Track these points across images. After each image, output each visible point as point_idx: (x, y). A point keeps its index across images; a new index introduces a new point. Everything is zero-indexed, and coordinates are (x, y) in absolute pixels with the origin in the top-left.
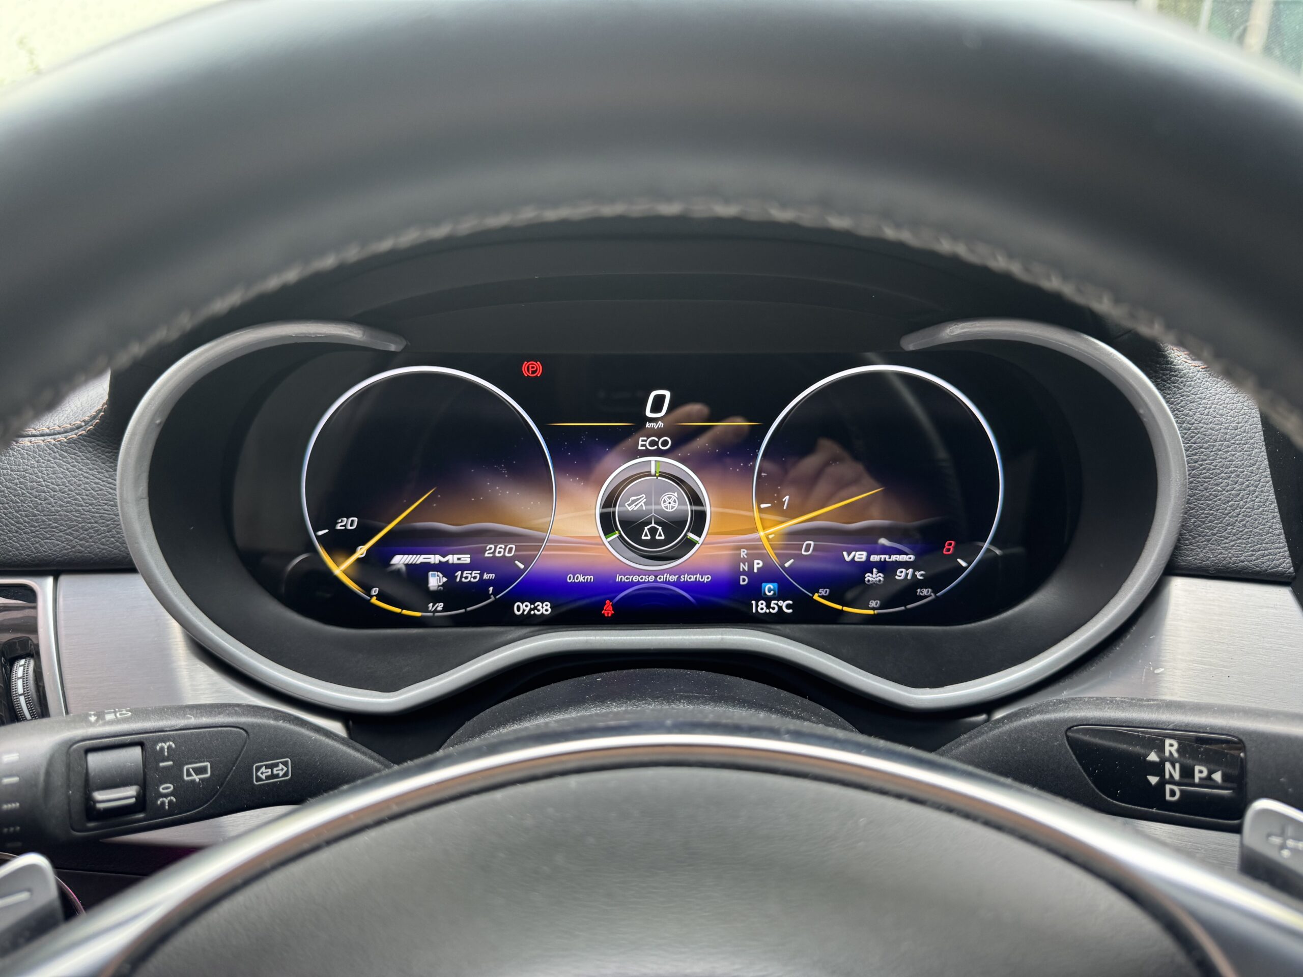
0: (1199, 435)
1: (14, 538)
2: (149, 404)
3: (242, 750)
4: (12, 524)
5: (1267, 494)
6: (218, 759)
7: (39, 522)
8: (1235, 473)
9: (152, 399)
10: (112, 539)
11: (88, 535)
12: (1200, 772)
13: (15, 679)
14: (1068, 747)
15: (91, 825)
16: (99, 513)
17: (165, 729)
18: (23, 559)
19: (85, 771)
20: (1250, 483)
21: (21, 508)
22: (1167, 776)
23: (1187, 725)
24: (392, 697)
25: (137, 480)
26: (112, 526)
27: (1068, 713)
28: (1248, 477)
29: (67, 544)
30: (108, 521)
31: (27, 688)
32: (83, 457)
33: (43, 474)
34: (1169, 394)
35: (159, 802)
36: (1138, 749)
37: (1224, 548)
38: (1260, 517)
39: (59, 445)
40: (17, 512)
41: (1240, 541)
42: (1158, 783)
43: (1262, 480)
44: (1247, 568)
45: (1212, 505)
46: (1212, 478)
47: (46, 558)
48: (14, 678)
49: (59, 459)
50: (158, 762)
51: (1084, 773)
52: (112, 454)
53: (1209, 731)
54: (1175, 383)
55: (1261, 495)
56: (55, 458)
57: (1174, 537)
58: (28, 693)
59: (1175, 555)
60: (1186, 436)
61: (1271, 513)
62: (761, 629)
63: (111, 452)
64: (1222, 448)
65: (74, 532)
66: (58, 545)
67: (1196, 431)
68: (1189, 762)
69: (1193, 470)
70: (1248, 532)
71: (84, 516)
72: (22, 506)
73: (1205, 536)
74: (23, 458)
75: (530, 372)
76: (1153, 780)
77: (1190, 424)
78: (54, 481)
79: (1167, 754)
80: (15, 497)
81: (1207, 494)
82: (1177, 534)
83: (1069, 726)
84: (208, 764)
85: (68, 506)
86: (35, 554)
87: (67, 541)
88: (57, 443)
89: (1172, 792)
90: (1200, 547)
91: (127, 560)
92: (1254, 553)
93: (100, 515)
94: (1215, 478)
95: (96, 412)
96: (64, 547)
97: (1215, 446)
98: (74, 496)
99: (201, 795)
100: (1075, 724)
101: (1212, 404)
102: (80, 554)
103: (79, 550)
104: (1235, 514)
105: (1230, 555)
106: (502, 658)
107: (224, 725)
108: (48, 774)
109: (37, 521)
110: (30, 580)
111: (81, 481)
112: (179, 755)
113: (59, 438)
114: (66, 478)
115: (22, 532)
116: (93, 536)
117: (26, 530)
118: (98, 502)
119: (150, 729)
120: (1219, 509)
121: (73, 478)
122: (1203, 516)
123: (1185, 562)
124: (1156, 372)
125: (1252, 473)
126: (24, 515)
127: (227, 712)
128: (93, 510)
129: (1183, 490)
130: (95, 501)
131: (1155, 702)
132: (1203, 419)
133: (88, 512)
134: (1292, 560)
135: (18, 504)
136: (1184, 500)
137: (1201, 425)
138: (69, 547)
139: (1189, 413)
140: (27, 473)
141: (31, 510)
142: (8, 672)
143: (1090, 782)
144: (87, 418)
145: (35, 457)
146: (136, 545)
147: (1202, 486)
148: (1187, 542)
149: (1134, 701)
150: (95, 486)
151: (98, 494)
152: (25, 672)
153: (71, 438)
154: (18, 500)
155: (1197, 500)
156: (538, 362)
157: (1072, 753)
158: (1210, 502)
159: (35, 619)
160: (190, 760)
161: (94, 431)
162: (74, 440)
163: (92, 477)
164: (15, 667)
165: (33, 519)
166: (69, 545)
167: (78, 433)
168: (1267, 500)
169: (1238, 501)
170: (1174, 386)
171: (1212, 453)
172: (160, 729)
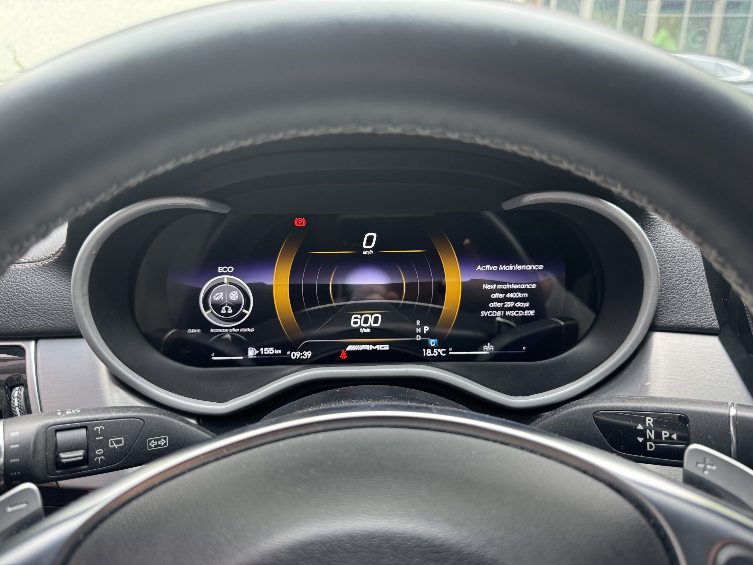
0: (666, 254)
1: (13, 320)
2: (89, 243)
3: (141, 430)
4: (12, 312)
5: (704, 285)
6: (128, 436)
7: (27, 310)
8: (686, 274)
9: (91, 240)
10: (68, 319)
11: (54, 317)
12: (665, 434)
13: (14, 398)
14: (595, 423)
15: (58, 472)
16: (61, 305)
17: (99, 419)
18: (18, 331)
19: (55, 442)
20: (694, 280)
21: (17, 303)
22: (648, 437)
23: (658, 409)
24: (224, 405)
25: (82, 285)
26: (68, 312)
27: (594, 404)
28: (693, 276)
29: (43, 322)
30: (66, 309)
31: (20, 403)
32: (52, 274)
33: (30, 284)
34: (649, 232)
35: (95, 459)
36: (632, 424)
37: (681, 315)
38: (700, 298)
39: (38, 268)
40: (15, 305)
41: (690, 311)
42: (643, 441)
43: (701, 277)
44: (694, 326)
45: (674, 292)
46: (674, 277)
47: (31, 330)
48: (12, 397)
49: (38, 276)
50: (95, 437)
51: (603, 437)
52: (67, 272)
53: (669, 412)
54: (653, 225)
55: (701, 286)
56: (35, 275)
57: (653, 310)
58: (21, 405)
59: (655, 320)
60: (659, 254)
61: (706, 295)
62: (428, 365)
63: (67, 271)
64: (679, 260)
65: (46, 316)
66: (38, 323)
67: (664, 252)
68: (659, 429)
69: (664, 273)
70: (694, 306)
71: (52, 307)
72: (18, 301)
73: (671, 309)
74: (18, 275)
75: (299, 224)
76: (641, 440)
77: (661, 248)
78: (35, 287)
79: (647, 425)
80: (13, 296)
81: (671, 286)
82: (655, 307)
83: (595, 411)
84: (123, 438)
85: (43, 301)
86: (25, 328)
87: (43, 320)
88: (37, 266)
89: (651, 447)
90: (668, 315)
91: (76, 331)
92: (698, 318)
93: (61, 306)
94: (675, 277)
95: (59, 249)
96: (41, 324)
97: (675, 259)
98: (46, 296)
99: (119, 456)
100: (598, 410)
101: (673, 236)
102: (50, 328)
103: (49, 325)
104: (687, 297)
105: (684, 319)
106: (285, 383)
107: (131, 417)
108: (35, 443)
109: (26, 310)
110: (22, 343)
111: (51, 287)
112: (106, 433)
113: (38, 264)
114: (42, 286)
115: (17, 316)
116: (57, 318)
117: (20, 315)
118: (60, 299)
119: (91, 419)
120: (678, 294)
121: (46, 286)
122: (669, 298)
123: (660, 323)
124: (642, 219)
125: (696, 274)
126: (19, 306)
127: (133, 410)
128: (57, 303)
129: (658, 283)
130: (58, 299)
131: (641, 397)
132: (668, 245)
133: (55, 304)
134: (718, 321)
135: (15, 301)
136: (658, 289)
137: (667, 248)
138: (44, 324)
139: (660, 242)
140: (20, 283)
141: (23, 304)
142: (10, 394)
143: (607, 442)
144: (54, 253)
145: (24, 275)
146: (82, 321)
147: (668, 281)
148: (661, 312)
149: (630, 397)
150: (58, 290)
151: (60, 295)
152: (19, 394)
153: (45, 264)
154: (15, 298)
155: (666, 289)
156: (303, 219)
157: (596, 426)
158: (673, 290)
159: (25, 365)
160: (113, 436)
161: (58, 260)
162: (47, 265)
163: (57, 285)
164: (13, 391)
165: (23, 309)
166: (44, 323)
167: (49, 261)
168: (704, 288)
169: (688, 290)
170: (652, 227)
171: (674, 264)
172: (96, 419)
